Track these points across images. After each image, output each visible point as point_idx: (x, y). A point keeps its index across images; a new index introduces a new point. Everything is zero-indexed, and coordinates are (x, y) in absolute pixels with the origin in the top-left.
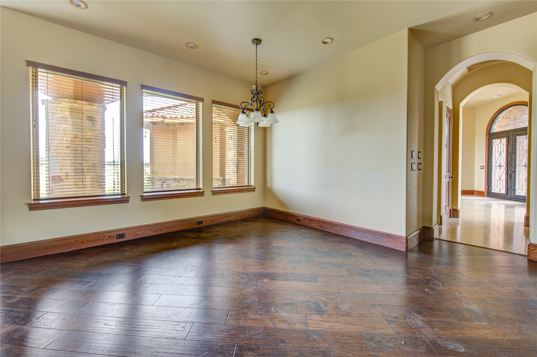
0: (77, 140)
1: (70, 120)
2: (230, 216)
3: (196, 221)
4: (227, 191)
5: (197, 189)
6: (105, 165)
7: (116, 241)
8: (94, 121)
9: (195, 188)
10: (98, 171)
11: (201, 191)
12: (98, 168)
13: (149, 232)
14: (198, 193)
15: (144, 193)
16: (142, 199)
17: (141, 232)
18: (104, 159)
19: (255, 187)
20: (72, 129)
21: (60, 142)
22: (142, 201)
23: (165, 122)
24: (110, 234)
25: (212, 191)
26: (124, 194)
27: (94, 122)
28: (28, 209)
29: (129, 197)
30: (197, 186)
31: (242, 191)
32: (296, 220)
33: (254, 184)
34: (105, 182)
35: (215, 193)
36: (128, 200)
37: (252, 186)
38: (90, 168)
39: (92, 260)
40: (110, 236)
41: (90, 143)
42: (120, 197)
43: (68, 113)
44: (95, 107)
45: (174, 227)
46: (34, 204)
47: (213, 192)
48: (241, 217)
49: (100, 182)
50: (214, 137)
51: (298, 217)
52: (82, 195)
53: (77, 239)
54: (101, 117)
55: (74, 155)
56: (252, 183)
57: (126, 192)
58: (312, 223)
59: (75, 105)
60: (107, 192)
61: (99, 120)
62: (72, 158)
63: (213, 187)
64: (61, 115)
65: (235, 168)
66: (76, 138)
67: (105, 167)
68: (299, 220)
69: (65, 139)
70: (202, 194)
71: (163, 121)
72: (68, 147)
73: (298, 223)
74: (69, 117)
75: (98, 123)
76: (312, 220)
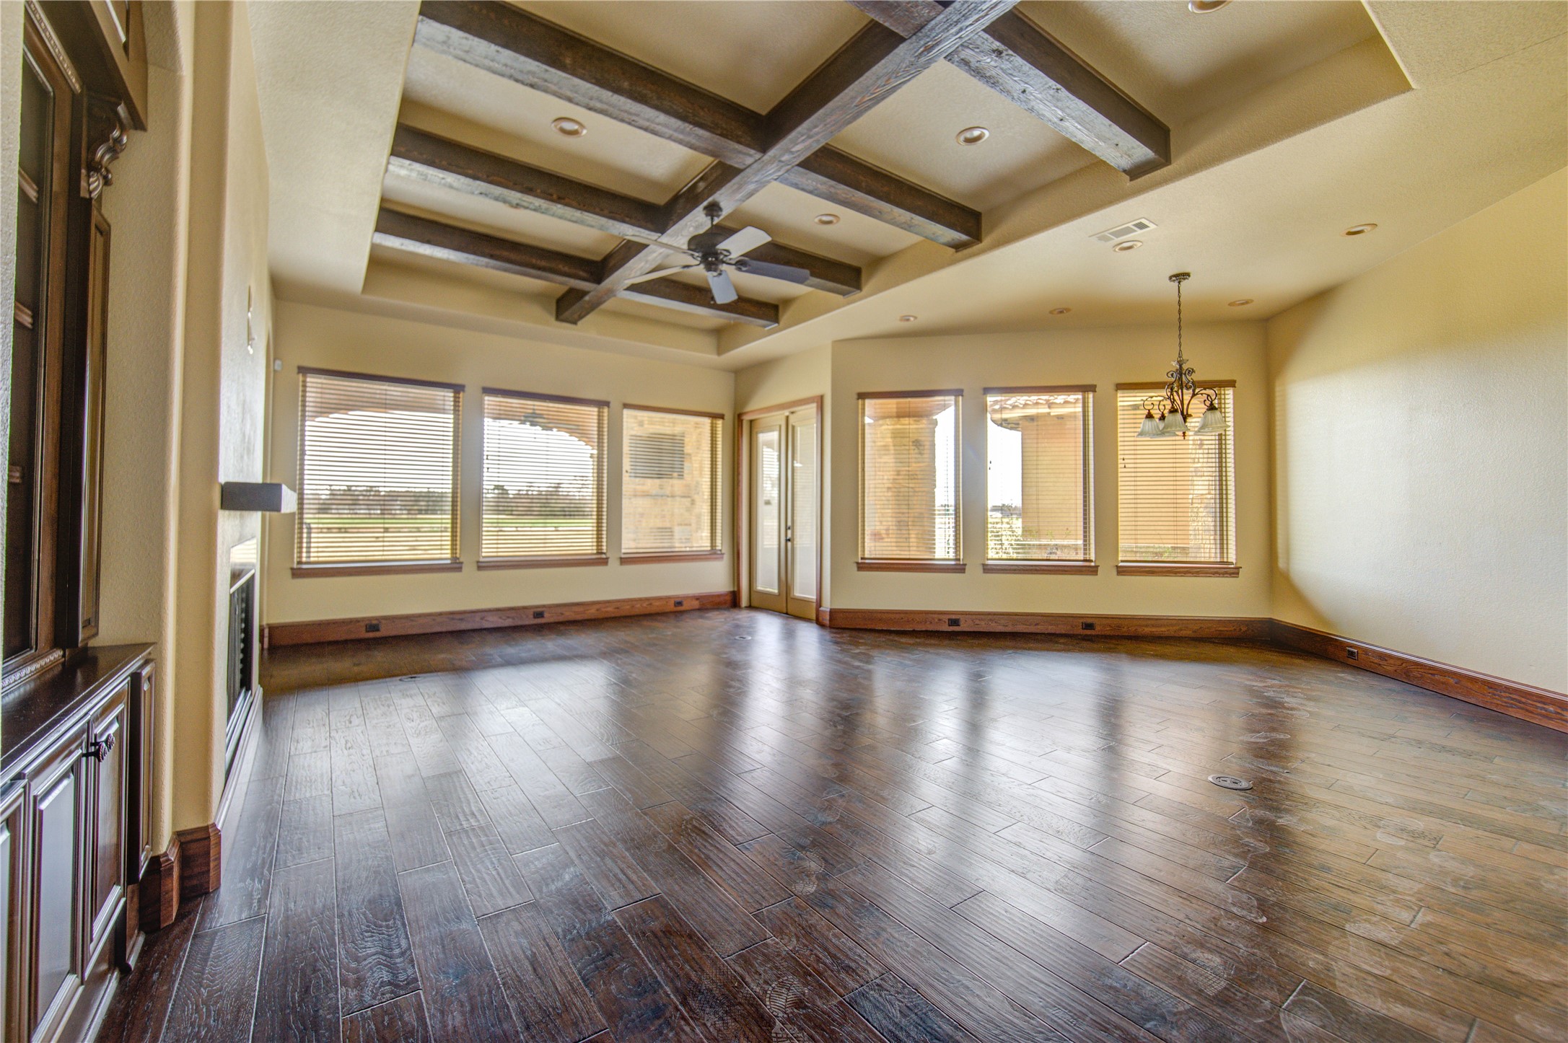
0: (901, 477)
1: (892, 448)
2: (1161, 626)
3: (1081, 621)
4: (1156, 570)
5: (1085, 560)
6: (935, 514)
7: (946, 628)
8: (920, 445)
9: (1082, 558)
10: (926, 524)
11: (1093, 564)
12: (925, 519)
13: (994, 624)
14: (1088, 569)
15: (988, 559)
16: (984, 569)
17: (983, 623)
18: (934, 502)
19: (1238, 565)
20: (893, 460)
21: (880, 481)
22: (984, 572)
23: (1052, 414)
24: (941, 617)
25: (1117, 566)
26: (959, 560)
27: (921, 448)
28: (856, 569)
29: (965, 565)
30: (1085, 554)
31: (1197, 573)
32: (1346, 654)
33: (1236, 559)
34: (934, 540)
35: (1124, 572)
36: (964, 569)
37: (1232, 563)
38: (916, 520)
39: (918, 640)
40: (939, 620)
41: (916, 481)
42: (953, 563)
43: (890, 440)
44: (924, 423)
45: (1037, 624)
46: (862, 563)
47: (1120, 569)
48: (1194, 632)
49: (929, 540)
50: (1120, 457)
51: (1351, 647)
52: (908, 557)
53: (902, 615)
54: (931, 439)
55: (897, 502)
56: (1232, 557)
57: (962, 557)
58: (1385, 663)
59: (899, 427)
60: (937, 556)
61: (927, 443)
62: (894, 506)
63: (1120, 559)
64: (882, 444)
65: (1210, 519)
66: (898, 475)
67: (934, 519)
68: (1352, 653)
69: (886, 477)
70: (1093, 571)
71: (1049, 413)
72: (889, 488)
73: (1350, 661)
74: (891, 444)
75: (926, 447)
76: (1383, 657)
